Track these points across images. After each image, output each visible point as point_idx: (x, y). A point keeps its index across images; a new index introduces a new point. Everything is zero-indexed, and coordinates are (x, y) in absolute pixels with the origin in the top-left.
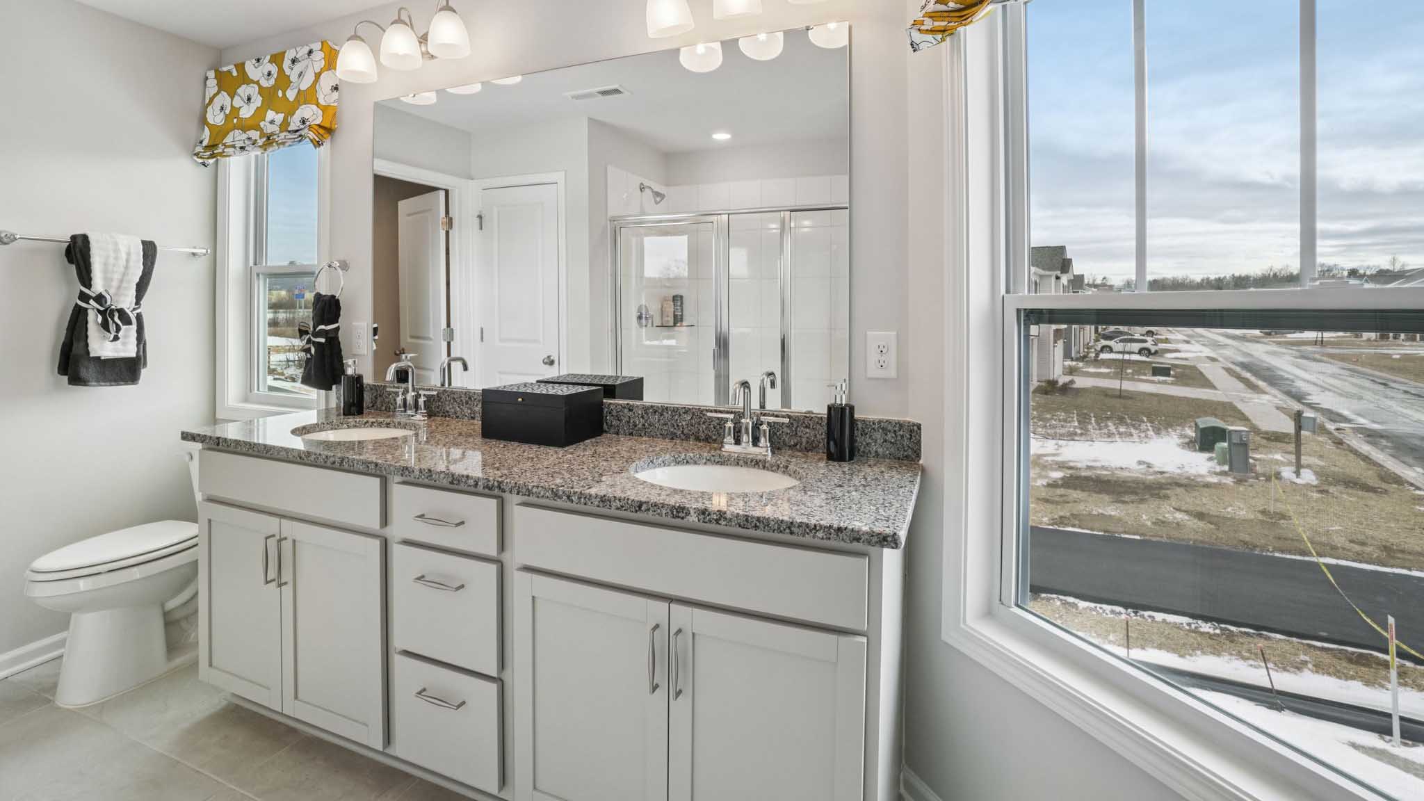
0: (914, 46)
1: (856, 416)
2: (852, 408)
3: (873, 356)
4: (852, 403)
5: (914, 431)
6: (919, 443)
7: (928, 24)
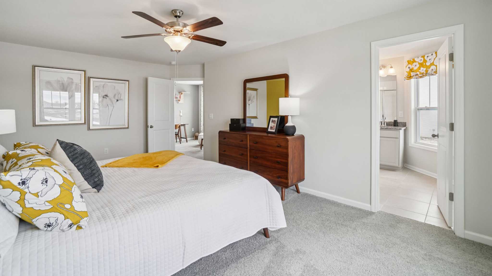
0: (405, 80)
1: (398, 121)
2: (397, 121)
3: (400, 115)
4: (397, 120)
5: (405, 123)
6: (406, 124)
7: (406, 78)
